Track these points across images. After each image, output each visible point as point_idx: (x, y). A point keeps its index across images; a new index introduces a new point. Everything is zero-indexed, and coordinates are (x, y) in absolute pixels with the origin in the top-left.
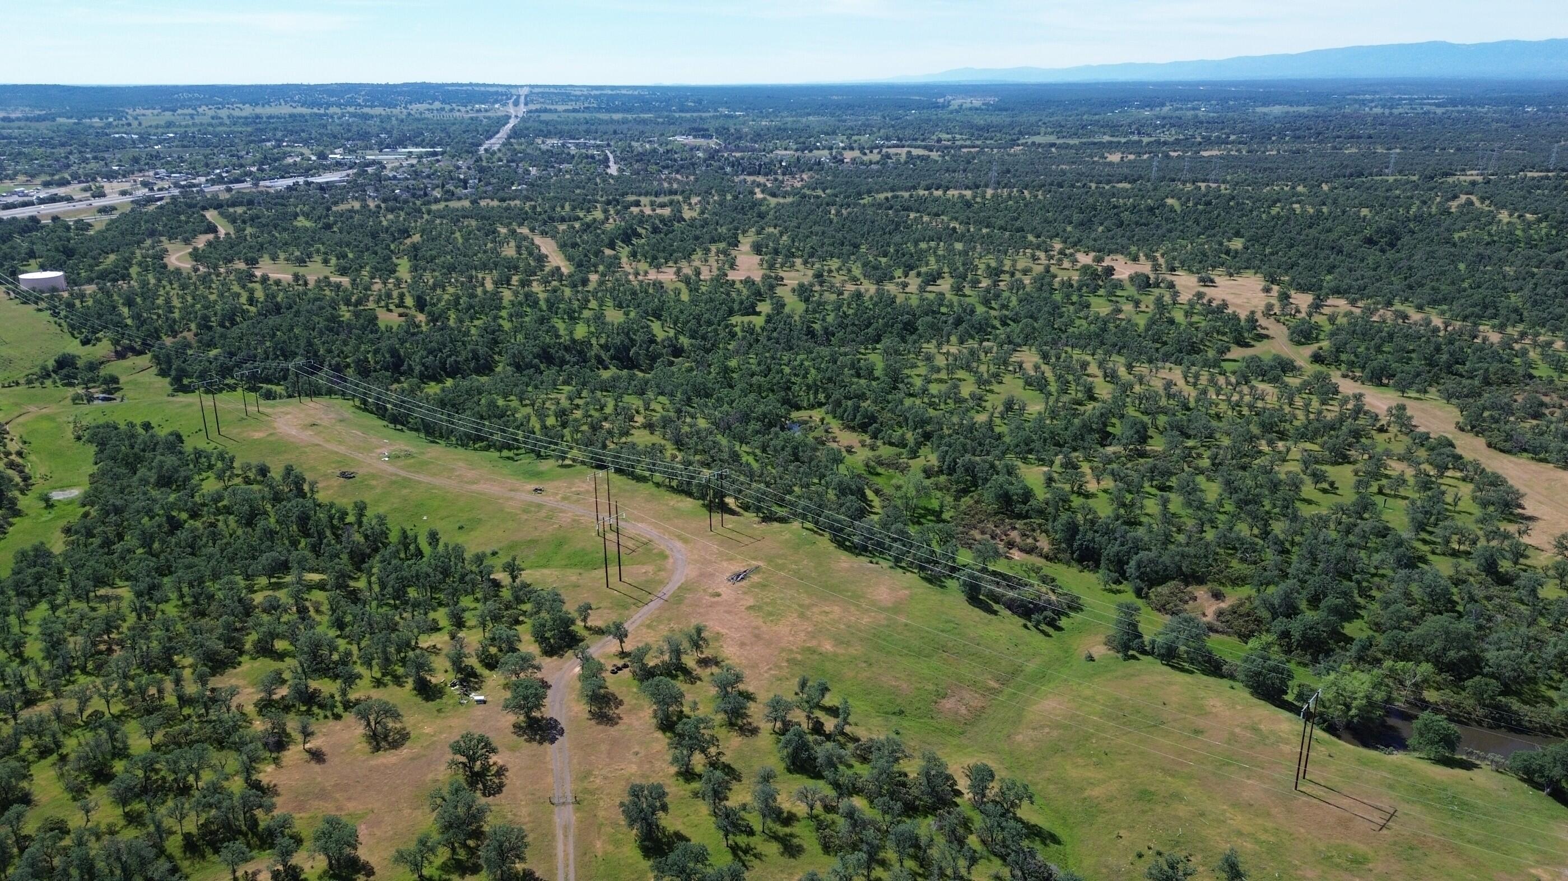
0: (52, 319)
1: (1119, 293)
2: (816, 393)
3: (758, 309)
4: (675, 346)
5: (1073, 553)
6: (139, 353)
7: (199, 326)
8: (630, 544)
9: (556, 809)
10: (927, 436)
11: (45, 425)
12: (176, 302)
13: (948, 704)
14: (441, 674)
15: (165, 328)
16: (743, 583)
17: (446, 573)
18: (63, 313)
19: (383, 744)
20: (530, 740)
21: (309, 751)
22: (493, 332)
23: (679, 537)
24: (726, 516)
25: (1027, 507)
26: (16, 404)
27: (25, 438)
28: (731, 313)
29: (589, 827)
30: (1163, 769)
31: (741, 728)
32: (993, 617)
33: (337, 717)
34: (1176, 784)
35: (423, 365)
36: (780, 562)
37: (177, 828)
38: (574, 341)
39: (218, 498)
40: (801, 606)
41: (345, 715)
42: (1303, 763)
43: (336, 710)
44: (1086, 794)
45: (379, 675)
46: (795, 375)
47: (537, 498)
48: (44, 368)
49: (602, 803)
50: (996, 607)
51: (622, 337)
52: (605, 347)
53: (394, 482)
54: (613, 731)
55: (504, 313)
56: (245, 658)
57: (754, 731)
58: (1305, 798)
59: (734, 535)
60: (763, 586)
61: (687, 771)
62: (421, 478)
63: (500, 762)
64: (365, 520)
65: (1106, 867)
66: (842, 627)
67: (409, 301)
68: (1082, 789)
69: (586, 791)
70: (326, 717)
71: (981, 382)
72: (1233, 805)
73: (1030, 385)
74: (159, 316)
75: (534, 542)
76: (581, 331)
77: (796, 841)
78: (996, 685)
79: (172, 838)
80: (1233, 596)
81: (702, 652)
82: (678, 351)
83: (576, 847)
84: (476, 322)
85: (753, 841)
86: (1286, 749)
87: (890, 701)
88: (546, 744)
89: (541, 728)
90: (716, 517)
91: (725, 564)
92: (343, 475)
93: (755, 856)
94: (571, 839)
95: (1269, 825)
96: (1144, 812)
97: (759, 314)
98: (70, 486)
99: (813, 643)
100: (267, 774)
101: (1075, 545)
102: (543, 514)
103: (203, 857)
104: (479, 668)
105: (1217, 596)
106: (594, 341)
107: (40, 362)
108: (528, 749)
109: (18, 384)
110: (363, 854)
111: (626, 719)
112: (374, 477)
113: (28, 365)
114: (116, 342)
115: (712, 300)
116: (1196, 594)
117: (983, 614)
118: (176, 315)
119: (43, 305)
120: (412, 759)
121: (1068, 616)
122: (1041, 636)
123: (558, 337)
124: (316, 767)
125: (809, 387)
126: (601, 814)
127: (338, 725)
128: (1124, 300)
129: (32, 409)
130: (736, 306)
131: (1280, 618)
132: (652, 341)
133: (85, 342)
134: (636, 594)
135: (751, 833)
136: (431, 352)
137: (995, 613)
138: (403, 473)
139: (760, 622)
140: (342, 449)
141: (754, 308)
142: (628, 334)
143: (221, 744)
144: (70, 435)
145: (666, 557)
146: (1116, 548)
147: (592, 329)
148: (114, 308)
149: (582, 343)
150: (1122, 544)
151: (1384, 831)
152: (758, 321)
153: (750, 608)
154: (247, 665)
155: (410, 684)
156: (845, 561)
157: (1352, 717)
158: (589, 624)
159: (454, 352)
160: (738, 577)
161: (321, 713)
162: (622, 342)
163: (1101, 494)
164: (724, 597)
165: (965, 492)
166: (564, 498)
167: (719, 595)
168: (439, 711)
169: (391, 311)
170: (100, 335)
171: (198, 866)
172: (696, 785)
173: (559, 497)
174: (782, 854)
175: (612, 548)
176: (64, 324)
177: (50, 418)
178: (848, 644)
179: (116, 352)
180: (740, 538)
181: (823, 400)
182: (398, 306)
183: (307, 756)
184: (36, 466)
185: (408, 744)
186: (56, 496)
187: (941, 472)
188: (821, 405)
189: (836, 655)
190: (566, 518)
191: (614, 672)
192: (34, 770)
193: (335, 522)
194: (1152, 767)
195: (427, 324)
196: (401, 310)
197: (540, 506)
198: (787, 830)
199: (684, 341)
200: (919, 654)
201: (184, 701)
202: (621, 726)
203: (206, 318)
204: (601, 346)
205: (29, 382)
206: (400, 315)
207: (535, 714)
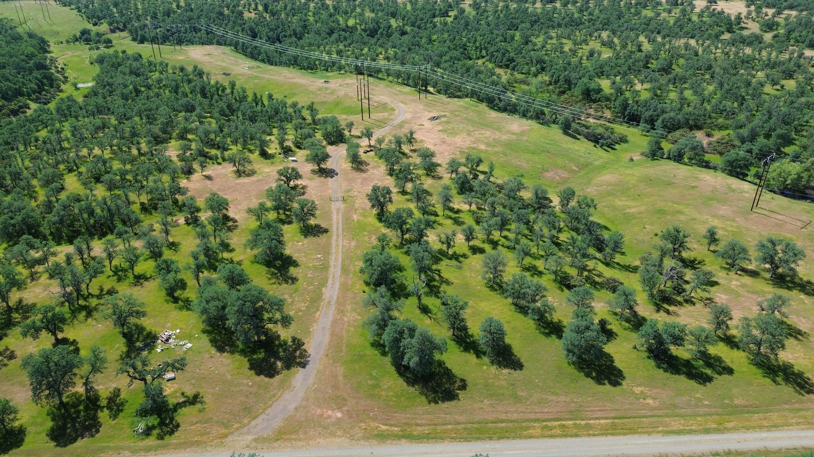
0: (78, 14)
1: (659, 8)
2: (481, 52)
3: (449, 14)
4: (403, 31)
5: (624, 118)
6: (122, 31)
7: (152, 18)
8: (375, 104)
9: (333, 203)
10: (543, 69)
11: (75, 59)
12: (140, 7)
13: (548, 174)
14: (273, 149)
15: (135, 18)
16: (437, 121)
17: (277, 112)
18: (83, 11)
19: (242, 175)
20: (320, 176)
21: (205, 176)
22: (305, 21)
23: (402, 102)
24: (428, 95)
25: (599, 96)
26: (61, 51)
27: (65, 63)
28: (434, 16)
29: (351, 209)
30: (672, 202)
31: (433, 177)
32: (577, 141)
33: (219, 164)
34: (681, 207)
35: (267, 36)
36: (457, 113)
37: (137, 201)
38: (347, 26)
39: (159, 81)
40: (468, 131)
41: (223, 163)
42: (756, 201)
43: (218, 161)
44: (626, 211)
45: (241, 149)
46: (469, 42)
47: (326, 85)
48: (75, 36)
49: (357, 201)
50: (579, 137)
51: (374, 24)
52: (365, 30)
53: (250, 77)
54: (364, 175)
55: (310, 14)
56: (172, 141)
57: (440, 178)
58: (757, 215)
59: (432, 102)
60: (448, 122)
61: (403, 191)
62: (265, 76)
63: (304, 184)
64: (235, 91)
65: (636, 240)
66: (491, 139)
67: (260, 8)
68: (624, 210)
69: (349, 196)
70: (213, 163)
71: (575, 44)
72: (713, 216)
73: (604, 45)
74: (131, 13)
75: (324, 103)
76: (351, 22)
77: (460, 220)
78: (577, 169)
79: (134, 205)
80: (718, 135)
81: (413, 145)
82: (404, 33)
83: (342, 217)
84: (295, 17)
85: (437, 219)
86: (747, 195)
87: (516, 171)
88: (329, 179)
89: (326, 172)
90: (423, 95)
91: (427, 113)
92: (224, 74)
93: (439, 224)
94: (340, 214)
95: (735, 224)
96: (660, 218)
97: (450, 16)
98: (87, 82)
99: (475, 145)
100: (183, 183)
101: (626, 113)
102: (328, 91)
103: (151, 214)
104: (294, 148)
105: (709, 135)
106: (358, 26)
107: (72, 34)
108: (318, 180)
109: (62, 43)
110: (231, 214)
111: (371, 171)
112: (240, 75)
113: (67, 34)
114: (110, 24)
115: (424, 9)
116: (697, 135)
117: (571, 139)
118: (140, 12)
119: (73, 7)
120: (258, 181)
121: (619, 144)
122: (604, 151)
123: (339, 24)
124: (209, 182)
125: (477, 48)
126: (357, 206)
127: (220, 167)
128: (662, 11)
129: (69, 53)
130: (437, 12)
131: (747, 143)
132: (390, 27)
133: (95, 24)
134: (378, 123)
135: (437, 215)
136: (271, 30)
137: (578, 139)
138: (255, 74)
139: (445, 136)
140: (224, 64)
141: (447, 14)
142: (377, 23)
143: (161, 171)
144: (87, 62)
145: (394, 110)
146: (651, 113)
147: (358, 21)
148: (109, 7)
149: (352, 28)
150: (655, 111)
151: (803, 230)
152: (449, 20)
153: (440, 131)
154: (173, 143)
155: (257, 153)
156: (494, 114)
157: (787, 185)
158: (352, 134)
159: (283, 30)
160: (433, 118)
161: (211, 162)
162: (374, 27)
163: (643, 91)
164: (426, 126)
165: (563, 92)
166: (340, 86)
167: (423, 125)
168: (272, 163)
169: (251, 12)
170: (102, 21)
171: (148, 217)
172: (408, 197)
173: (337, 85)
174: (454, 224)
175: (366, 106)
176: (84, 16)
177: (78, 56)
178: (494, 146)
179: (111, 29)
180: (435, 103)
181: (484, 54)
182: (254, 10)
183: (204, 178)
184: (70, 73)
185: (255, 175)
186: (80, 85)
187: (550, 84)
188: (483, 57)
189: (487, 151)
190: (342, 93)
191: (365, 153)
192: (65, 177)
193: (220, 92)
194: (665, 201)
195: (270, 17)
196: (256, 12)
197: (327, 89)
198: (457, 215)
199: (408, 29)
200: (533, 153)
201: (141, 154)
202: (369, 173)
203: (155, 14)
204: (362, 30)
205: (68, 42)
206: (256, 14)
207: (323, 166)
